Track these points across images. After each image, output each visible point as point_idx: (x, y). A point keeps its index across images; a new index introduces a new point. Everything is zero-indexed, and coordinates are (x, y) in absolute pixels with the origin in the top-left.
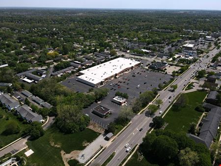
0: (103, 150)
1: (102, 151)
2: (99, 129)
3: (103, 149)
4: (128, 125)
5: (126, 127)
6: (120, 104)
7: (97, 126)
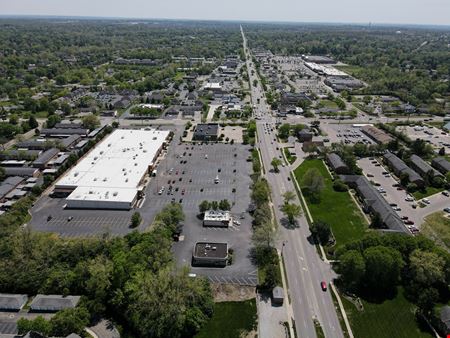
0: (294, 327)
1: (295, 331)
2: (243, 293)
3: (291, 326)
4: (280, 258)
5: (281, 263)
6: (225, 224)
7: (232, 287)
